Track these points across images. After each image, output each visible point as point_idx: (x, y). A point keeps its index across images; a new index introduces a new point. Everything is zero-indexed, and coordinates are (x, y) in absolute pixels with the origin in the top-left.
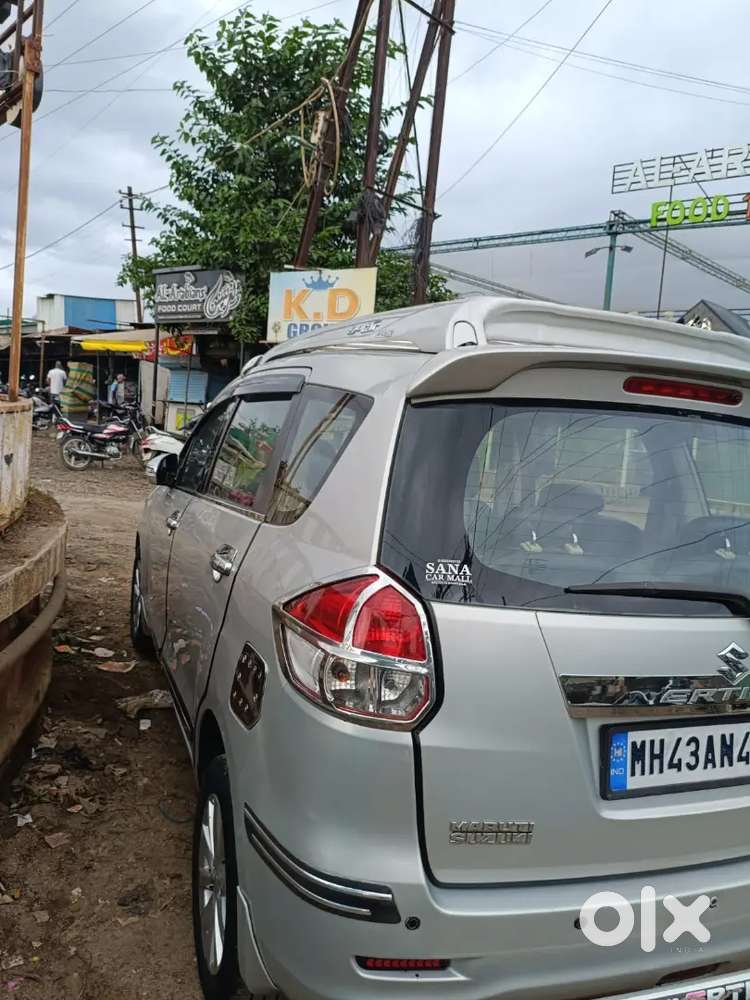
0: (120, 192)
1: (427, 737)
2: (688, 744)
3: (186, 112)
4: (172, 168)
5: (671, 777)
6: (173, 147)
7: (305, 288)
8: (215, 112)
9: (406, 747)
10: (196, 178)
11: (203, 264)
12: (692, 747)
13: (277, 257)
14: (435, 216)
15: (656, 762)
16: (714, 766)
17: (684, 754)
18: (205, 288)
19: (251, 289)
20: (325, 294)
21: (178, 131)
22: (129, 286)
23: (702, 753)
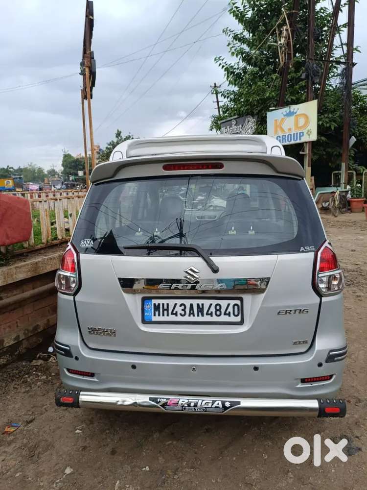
0: (211, 87)
1: (78, 298)
2: (181, 306)
3: (228, 42)
4: (225, 71)
5: (172, 318)
6: (224, 61)
7: (283, 117)
8: (243, 38)
9: (71, 301)
10: (235, 73)
11: (238, 115)
12: (183, 307)
13: (269, 105)
14: (354, 64)
15: (165, 312)
16: (194, 316)
17: (179, 309)
18: (241, 126)
19: (259, 123)
20: (293, 118)
21: (229, 52)
22: (214, 130)
23: (188, 310)
